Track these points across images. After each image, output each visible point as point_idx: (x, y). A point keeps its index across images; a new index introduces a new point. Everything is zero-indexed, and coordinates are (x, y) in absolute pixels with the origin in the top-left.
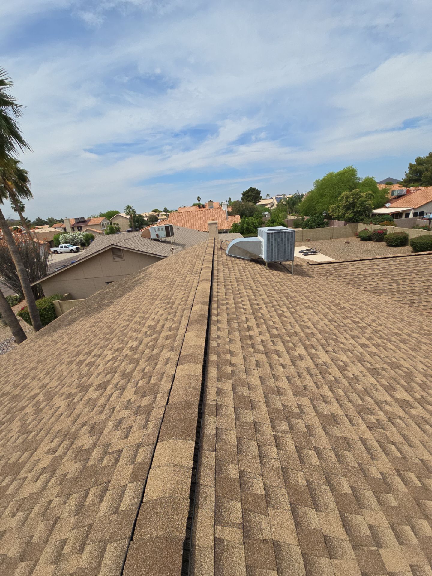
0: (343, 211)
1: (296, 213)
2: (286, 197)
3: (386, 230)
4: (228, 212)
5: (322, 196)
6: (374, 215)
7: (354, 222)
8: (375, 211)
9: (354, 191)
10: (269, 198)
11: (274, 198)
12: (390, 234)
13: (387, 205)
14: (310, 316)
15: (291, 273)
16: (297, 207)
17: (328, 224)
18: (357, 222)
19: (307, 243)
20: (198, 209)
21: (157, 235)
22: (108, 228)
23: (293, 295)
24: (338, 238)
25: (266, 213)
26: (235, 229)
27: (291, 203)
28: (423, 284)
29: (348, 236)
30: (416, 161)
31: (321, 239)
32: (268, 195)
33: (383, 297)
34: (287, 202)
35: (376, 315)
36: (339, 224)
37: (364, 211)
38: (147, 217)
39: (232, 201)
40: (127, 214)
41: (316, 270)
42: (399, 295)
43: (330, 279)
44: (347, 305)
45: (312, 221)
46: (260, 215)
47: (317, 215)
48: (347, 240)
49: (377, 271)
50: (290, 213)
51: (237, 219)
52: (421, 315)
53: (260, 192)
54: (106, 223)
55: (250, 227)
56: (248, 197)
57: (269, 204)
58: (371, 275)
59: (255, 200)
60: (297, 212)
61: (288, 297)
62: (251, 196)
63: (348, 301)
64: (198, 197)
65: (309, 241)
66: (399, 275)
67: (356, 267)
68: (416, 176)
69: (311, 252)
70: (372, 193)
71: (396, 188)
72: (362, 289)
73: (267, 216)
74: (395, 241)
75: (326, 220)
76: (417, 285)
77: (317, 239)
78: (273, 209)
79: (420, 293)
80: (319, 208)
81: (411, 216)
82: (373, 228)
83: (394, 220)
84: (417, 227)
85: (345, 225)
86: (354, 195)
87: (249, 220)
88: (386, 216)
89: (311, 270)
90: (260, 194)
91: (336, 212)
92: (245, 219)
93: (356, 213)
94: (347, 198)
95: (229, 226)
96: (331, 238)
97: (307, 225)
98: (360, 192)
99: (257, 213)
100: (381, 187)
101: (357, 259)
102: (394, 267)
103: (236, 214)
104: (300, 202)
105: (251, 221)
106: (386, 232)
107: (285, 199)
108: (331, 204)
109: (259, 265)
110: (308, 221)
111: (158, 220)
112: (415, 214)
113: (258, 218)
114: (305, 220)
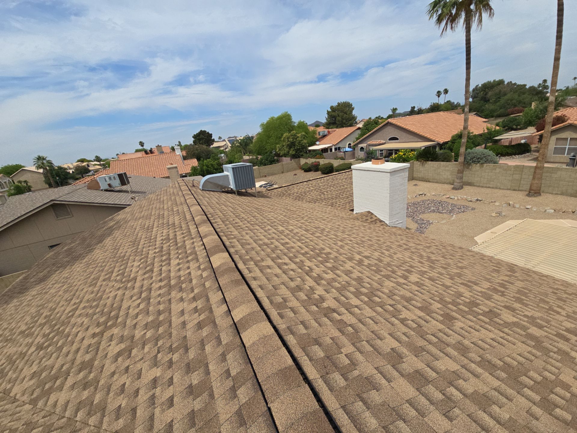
0: (287, 150)
1: (249, 153)
2: (238, 139)
3: (319, 162)
4: (183, 156)
5: (269, 137)
6: (310, 151)
7: (296, 158)
8: (310, 148)
9: (292, 132)
10: (222, 140)
11: (226, 140)
12: (322, 165)
13: (317, 143)
14: (272, 215)
15: (255, 197)
16: (249, 147)
17: (278, 161)
18: (299, 157)
19: (264, 178)
20: (145, 155)
21: (110, 185)
22: (12, 188)
23: (260, 207)
24: (288, 172)
25: (222, 155)
26: (195, 172)
27: (244, 144)
28: (337, 192)
29: (295, 170)
30: (331, 109)
31: (275, 174)
32: (220, 138)
33: (317, 204)
34: (240, 143)
35: (311, 212)
36: (286, 160)
37: (303, 149)
38: (70, 169)
39: (183, 144)
40: (39, 167)
41: (273, 193)
42: (325, 201)
43: (284, 198)
44: (294, 209)
45: (265, 159)
46: (216, 157)
47: (268, 154)
48: (295, 172)
49: (312, 188)
50: (244, 154)
51: (194, 162)
52: (337, 209)
53: (211, 134)
54: (5, 182)
55: (209, 169)
56: (200, 140)
57: (223, 146)
58: (308, 191)
59: (207, 143)
60: (251, 152)
61: (257, 209)
62: (202, 139)
63: (295, 207)
64: (141, 142)
65: (265, 176)
66: (324, 189)
67: (299, 187)
68: (333, 120)
69: (269, 186)
70: (305, 134)
71: (321, 130)
72: (304, 201)
73: (223, 158)
74: (326, 170)
75: (275, 158)
76: (334, 193)
77: (273, 174)
78: (229, 151)
79: (336, 198)
80: (268, 147)
81: (333, 150)
82: (311, 161)
83: (324, 154)
84: (337, 158)
85: (291, 160)
86: (292, 136)
87: (208, 162)
88: (318, 152)
89: (270, 194)
90: (211, 137)
91: (282, 150)
92: (203, 161)
93: (297, 150)
94: (288, 138)
95: (188, 170)
96: (282, 173)
97: (262, 163)
98: (297, 133)
99: (213, 155)
100: (311, 129)
101: (299, 182)
102: (321, 184)
103: (192, 158)
104: (252, 142)
105: (210, 163)
106: (320, 164)
107: (237, 140)
108: (277, 144)
109: (230, 194)
110: (262, 159)
111: (90, 171)
112: (336, 149)
113: (215, 159)
114: (259, 159)
